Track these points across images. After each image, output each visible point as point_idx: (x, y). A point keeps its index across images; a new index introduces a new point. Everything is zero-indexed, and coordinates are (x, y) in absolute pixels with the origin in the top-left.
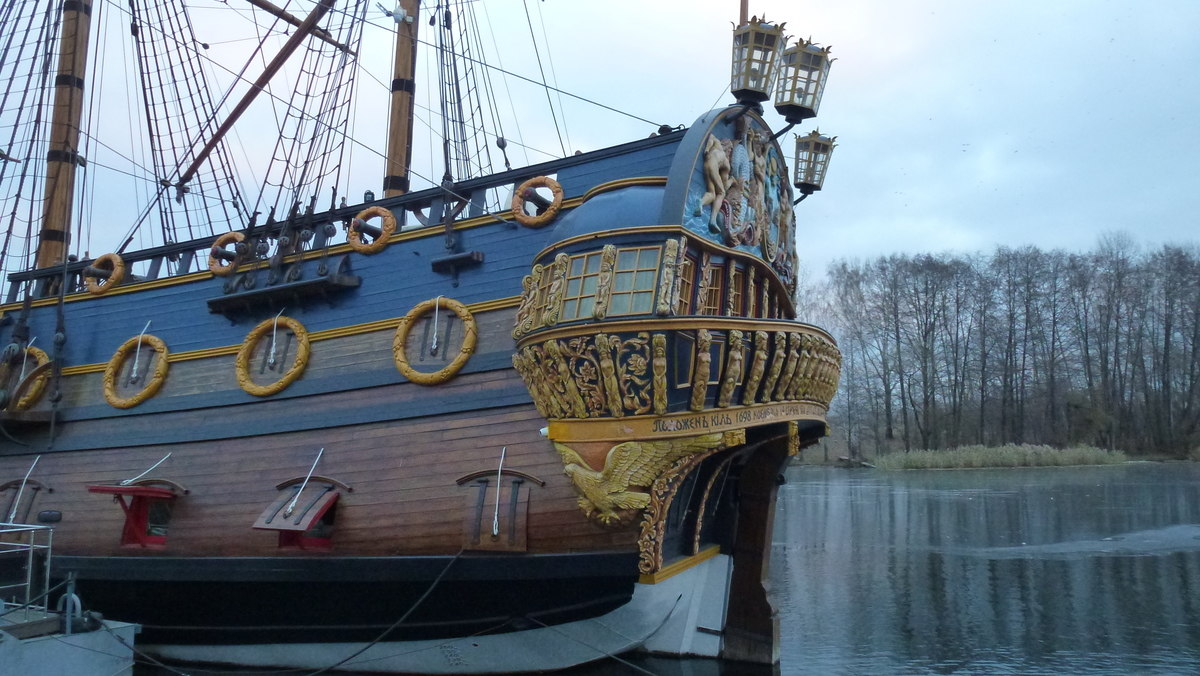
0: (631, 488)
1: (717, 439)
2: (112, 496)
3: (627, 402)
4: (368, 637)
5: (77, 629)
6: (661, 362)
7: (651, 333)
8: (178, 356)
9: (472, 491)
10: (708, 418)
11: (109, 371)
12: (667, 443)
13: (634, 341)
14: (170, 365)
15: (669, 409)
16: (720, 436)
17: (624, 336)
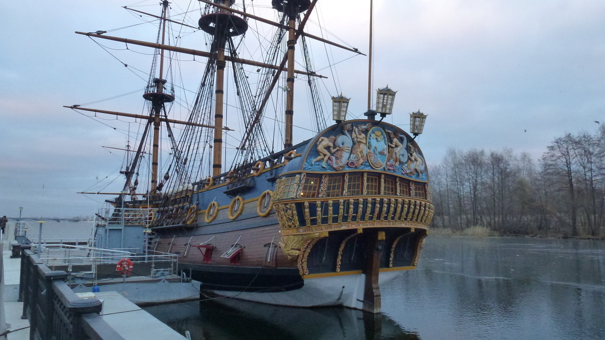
0: (292, 249)
1: (317, 235)
2: (196, 248)
3: (289, 224)
4: (241, 290)
5: (184, 281)
6: (295, 212)
7: (291, 203)
8: (221, 207)
9: (266, 248)
10: (313, 228)
11: (207, 212)
12: (301, 236)
13: (288, 206)
14: (218, 210)
15: (300, 226)
16: (318, 234)
17: (286, 204)
